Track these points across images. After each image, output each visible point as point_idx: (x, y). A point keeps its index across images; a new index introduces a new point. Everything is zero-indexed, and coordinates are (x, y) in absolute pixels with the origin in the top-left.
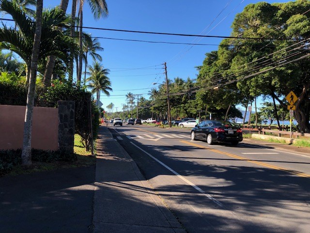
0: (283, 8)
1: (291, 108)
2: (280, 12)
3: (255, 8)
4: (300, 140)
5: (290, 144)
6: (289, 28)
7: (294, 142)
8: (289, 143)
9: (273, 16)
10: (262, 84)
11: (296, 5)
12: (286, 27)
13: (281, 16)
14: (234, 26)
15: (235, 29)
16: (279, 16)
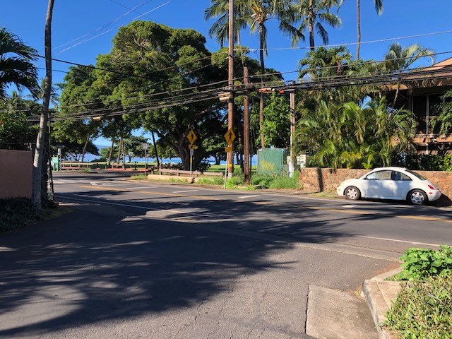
0: (174, 34)
1: (191, 147)
2: (171, 39)
3: (145, 28)
4: (202, 178)
5: (192, 183)
6: (180, 60)
7: (196, 180)
8: (191, 181)
9: (164, 42)
10: (158, 119)
11: (187, 34)
12: (177, 58)
13: (173, 43)
14: (116, 40)
15: (118, 44)
16: (170, 42)
